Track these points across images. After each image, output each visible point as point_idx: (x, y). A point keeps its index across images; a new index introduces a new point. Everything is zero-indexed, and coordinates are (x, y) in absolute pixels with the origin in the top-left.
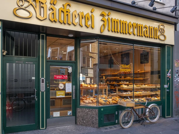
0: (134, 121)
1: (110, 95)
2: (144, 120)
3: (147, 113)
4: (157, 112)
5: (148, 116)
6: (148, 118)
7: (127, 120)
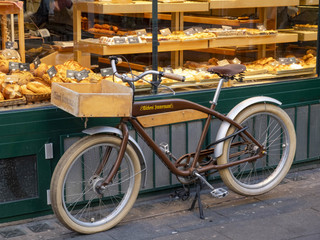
0: (141, 195)
1: (56, 49)
2: (203, 186)
3: (220, 145)
4: (282, 141)
5: (224, 161)
6: (228, 176)
7: (98, 189)
